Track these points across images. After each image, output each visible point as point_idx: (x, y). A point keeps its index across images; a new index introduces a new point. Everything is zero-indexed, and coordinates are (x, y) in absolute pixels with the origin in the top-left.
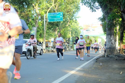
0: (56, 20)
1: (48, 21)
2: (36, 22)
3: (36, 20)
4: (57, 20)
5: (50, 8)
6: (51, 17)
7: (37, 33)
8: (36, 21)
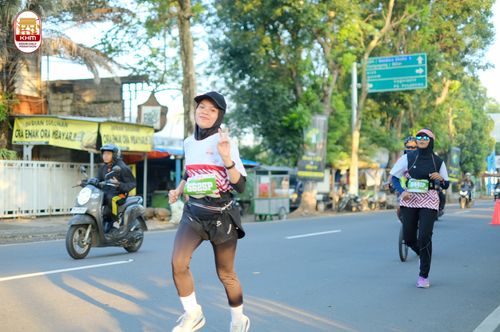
0: (400, 85)
1: (369, 88)
2: (326, 95)
3: (326, 88)
4: (406, 83)
5: (376, 38)
6: (378, 72)
7: (330, 134)
8: (324, 92)
